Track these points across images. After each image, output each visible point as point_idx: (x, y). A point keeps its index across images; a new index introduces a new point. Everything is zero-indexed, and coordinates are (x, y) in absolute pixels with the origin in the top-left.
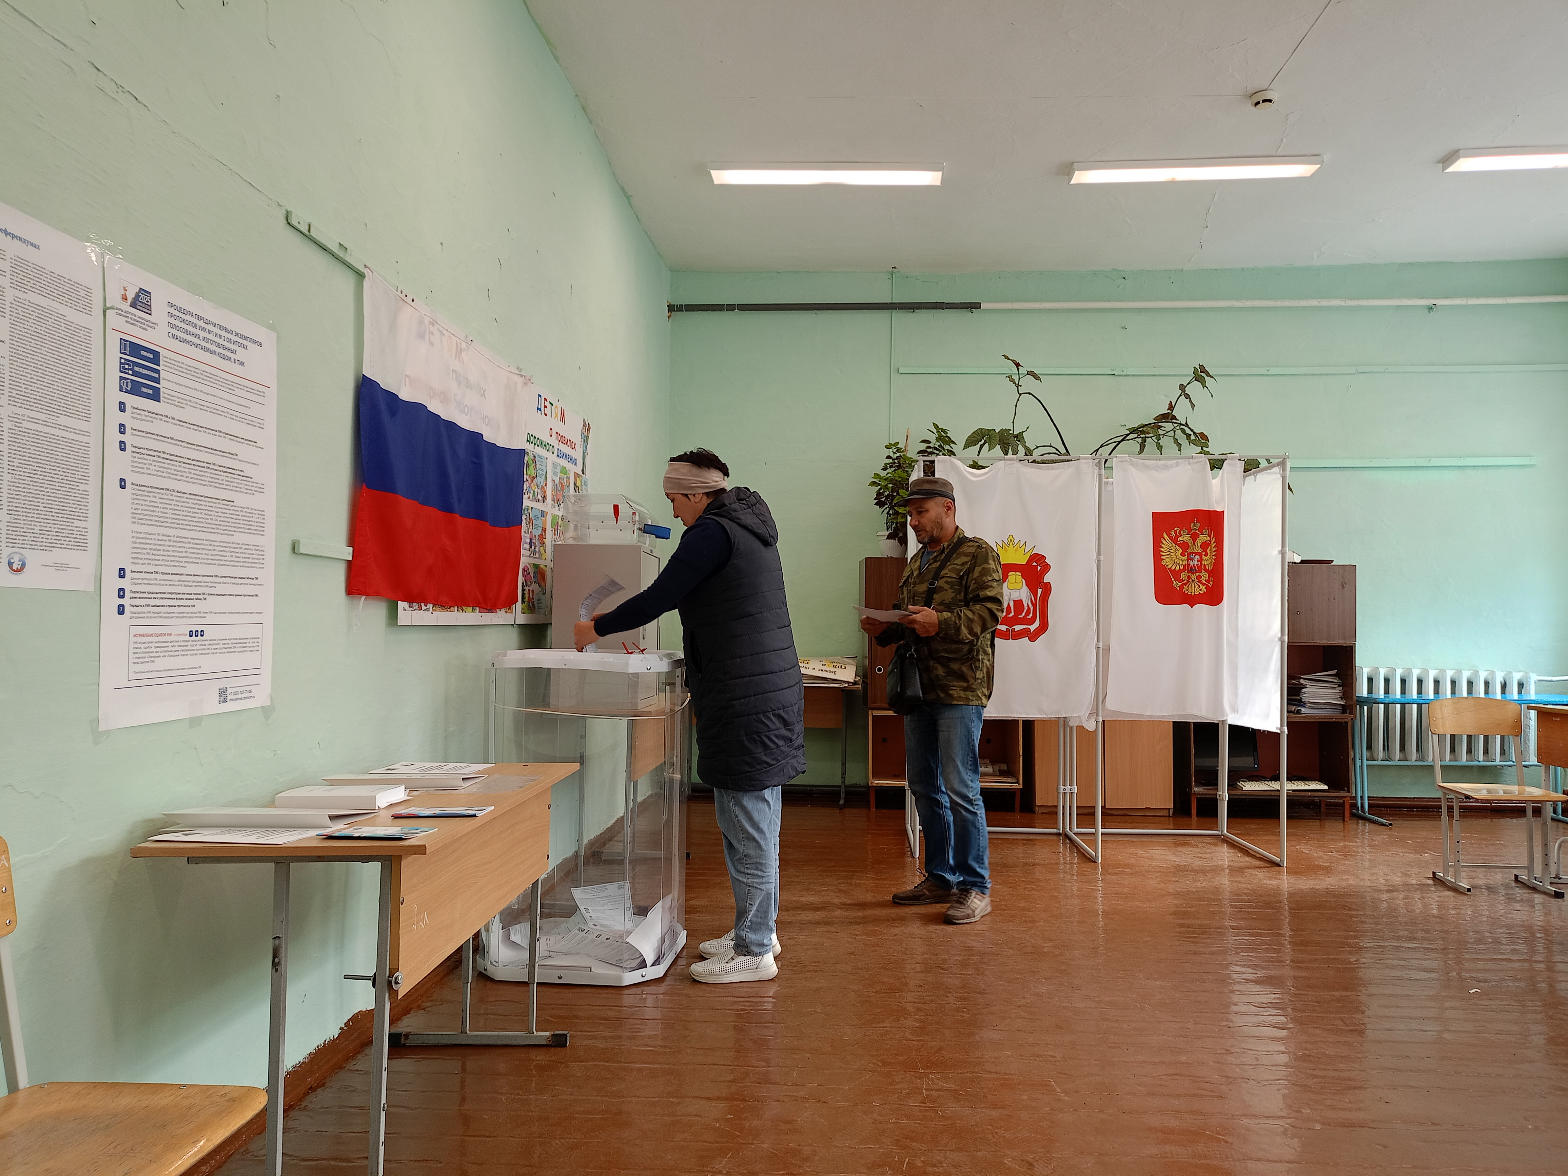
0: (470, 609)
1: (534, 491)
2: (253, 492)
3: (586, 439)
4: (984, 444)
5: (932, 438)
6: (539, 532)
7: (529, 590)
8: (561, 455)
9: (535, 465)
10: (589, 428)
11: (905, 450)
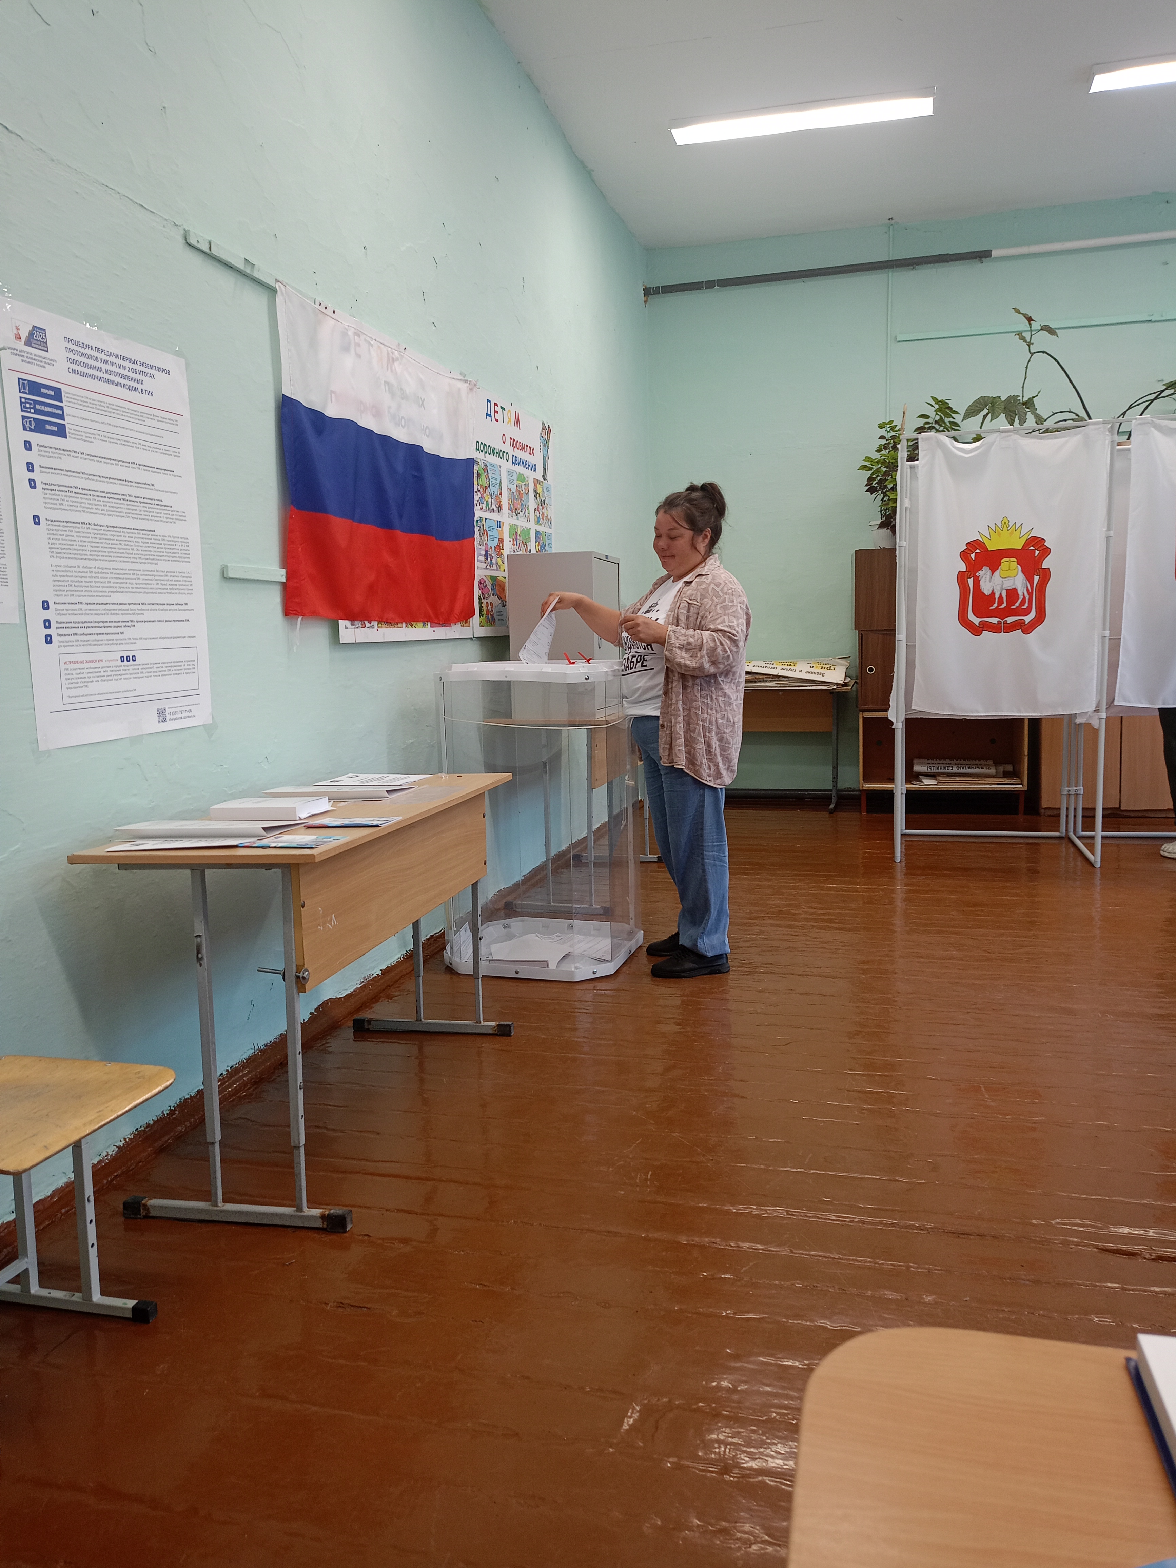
0: (421, 624)
1: (487, 501)
2: (174, 520)
3: (546, 443)
4: (988, 414)
5: (931, 412)
6: (496, 542)
7: (487, 603)
8: (516, 461)
9: (488, 475)
10: (549, 431)
11: (902, 428)
